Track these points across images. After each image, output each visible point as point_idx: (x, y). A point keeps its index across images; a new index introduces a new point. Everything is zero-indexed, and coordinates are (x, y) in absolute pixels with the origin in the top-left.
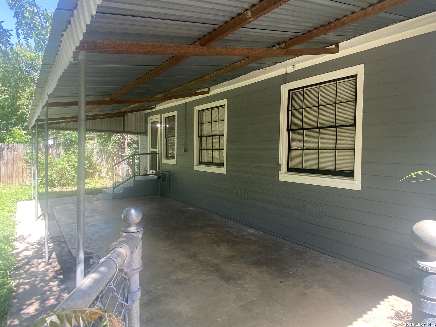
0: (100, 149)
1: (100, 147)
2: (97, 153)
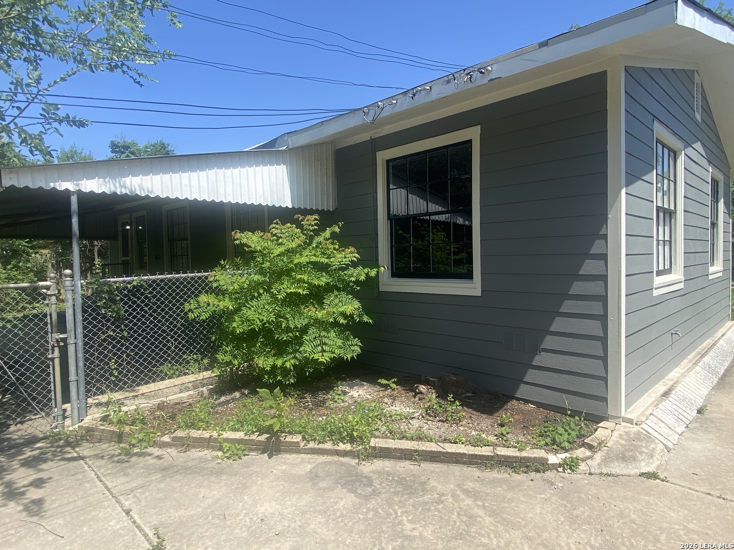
0: (56, 261)
1: (56, 257)
2: (53, 266)
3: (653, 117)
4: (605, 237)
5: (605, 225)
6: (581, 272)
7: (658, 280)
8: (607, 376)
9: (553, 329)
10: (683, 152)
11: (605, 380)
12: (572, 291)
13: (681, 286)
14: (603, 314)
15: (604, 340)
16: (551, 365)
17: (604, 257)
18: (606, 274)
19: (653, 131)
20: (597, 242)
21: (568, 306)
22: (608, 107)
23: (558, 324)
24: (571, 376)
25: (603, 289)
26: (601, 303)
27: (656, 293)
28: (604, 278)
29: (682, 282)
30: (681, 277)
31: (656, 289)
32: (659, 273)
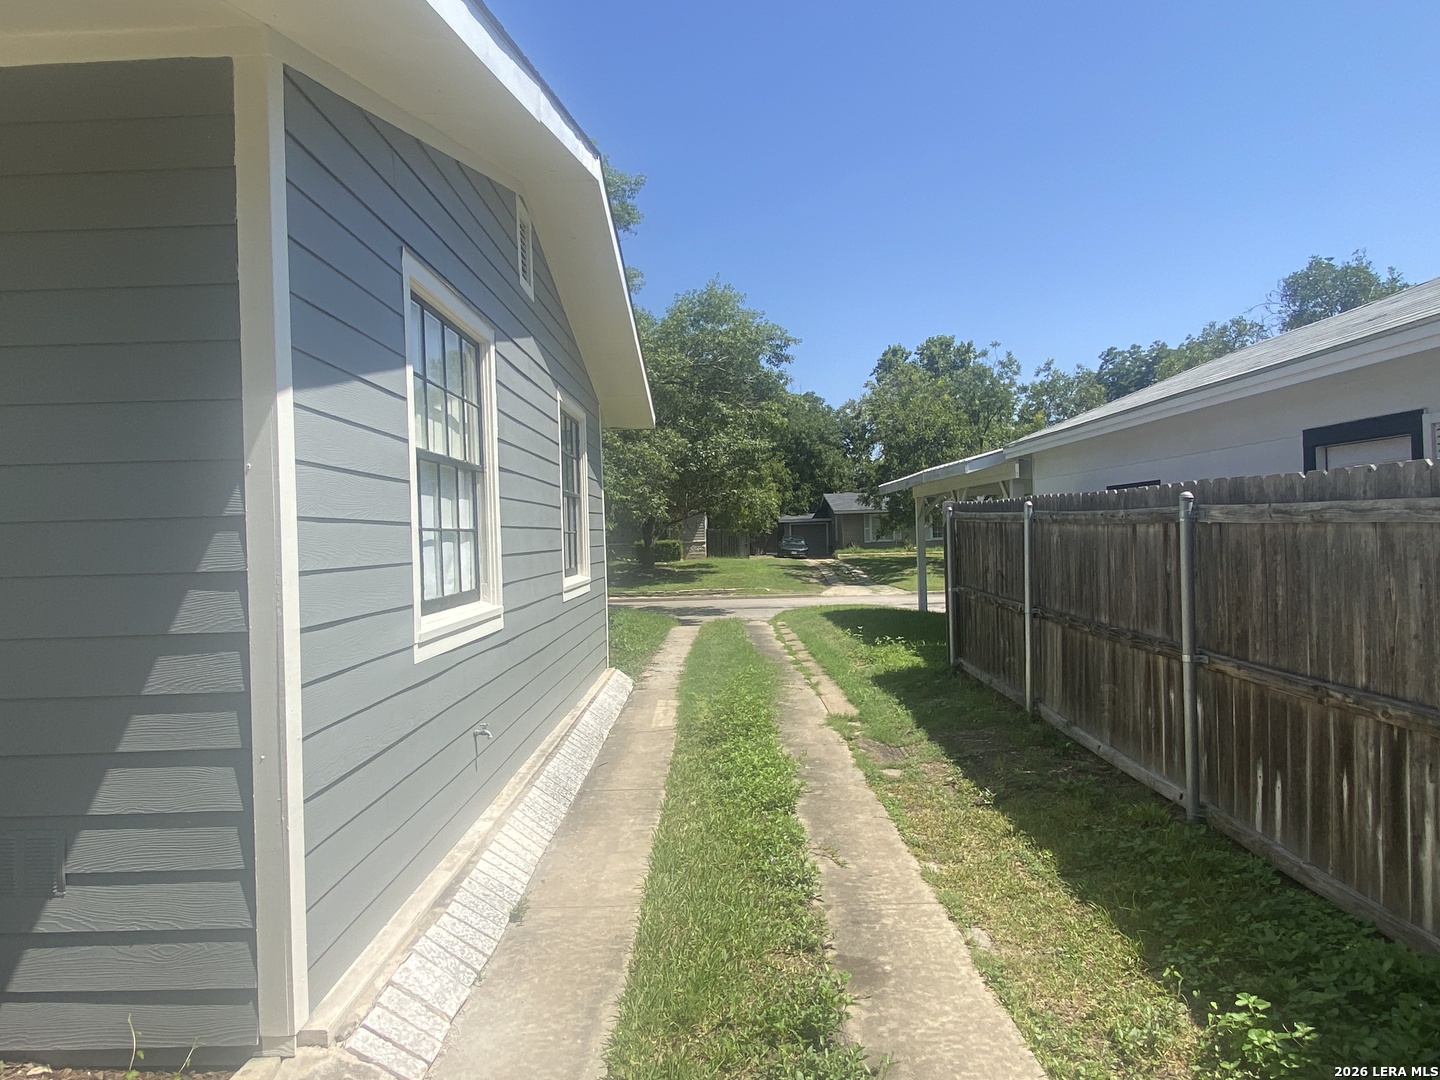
3: (399, 243)
4: (238, 524)
5: (237, 491)
6: (177, 628)
7: (426, 625)
8: (255, 925)
9: (98, 808)
10: (493, 348)
11: (249, 936)
12: (154, 686)
13: (499, 624)
14: (240, 746)
15: (243, 821)
16: (95, 923)
17: (236, 581)
18: (244, 630)
19: (401, 275)
20: (219, 537)
21: (142, 733)
22: (236, 162)
23: (115, 793)
24: (156, 947)
25: (239, 672)
26: (234, 714)
27: (420, 655)
28: (239, 642)
29: (499, 616)
30: (496, 607)
31: (421, 645)
32: (429, 607)
